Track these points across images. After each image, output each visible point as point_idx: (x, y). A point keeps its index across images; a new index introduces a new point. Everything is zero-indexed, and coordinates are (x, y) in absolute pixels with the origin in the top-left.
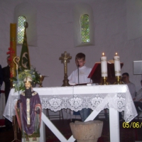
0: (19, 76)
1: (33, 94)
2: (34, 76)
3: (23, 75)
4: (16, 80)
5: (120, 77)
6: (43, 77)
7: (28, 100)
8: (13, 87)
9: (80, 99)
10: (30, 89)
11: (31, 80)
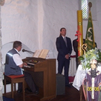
0: (85, 56)
1: (97, 74)
2: (98, 56)
3: (89, 55)
4: (83, 59)
7: (93, 79)
11: (96, 63)
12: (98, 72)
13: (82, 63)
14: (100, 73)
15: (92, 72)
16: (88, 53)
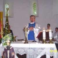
1: (11, 48)
3: (6, 38)
5: (51, 40)
6: (16, 37)
7: (8, 51)
8: (1, 43)
9: (33, 50)
10: (9, 46)
11: (10, 42)
12: (11, 47)
13: (2, 42)
14: (12, 47)
15: (7, 47)
16: (6, 36)
